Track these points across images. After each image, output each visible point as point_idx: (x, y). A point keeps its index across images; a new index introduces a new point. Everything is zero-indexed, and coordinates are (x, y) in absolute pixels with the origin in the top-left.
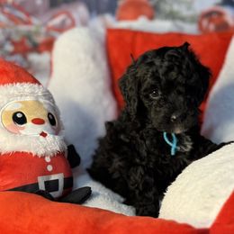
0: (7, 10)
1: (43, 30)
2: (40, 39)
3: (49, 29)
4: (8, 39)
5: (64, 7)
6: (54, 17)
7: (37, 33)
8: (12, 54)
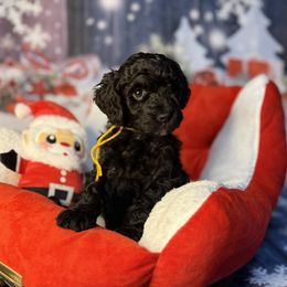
0: (30, 55)
1: (60, 75)
2: (56, 83)
3: (66, 75)
4: (29, 80)
5: (80, 58)
6: (70, 65)
7: (54, 78)
8: (31, 93)
